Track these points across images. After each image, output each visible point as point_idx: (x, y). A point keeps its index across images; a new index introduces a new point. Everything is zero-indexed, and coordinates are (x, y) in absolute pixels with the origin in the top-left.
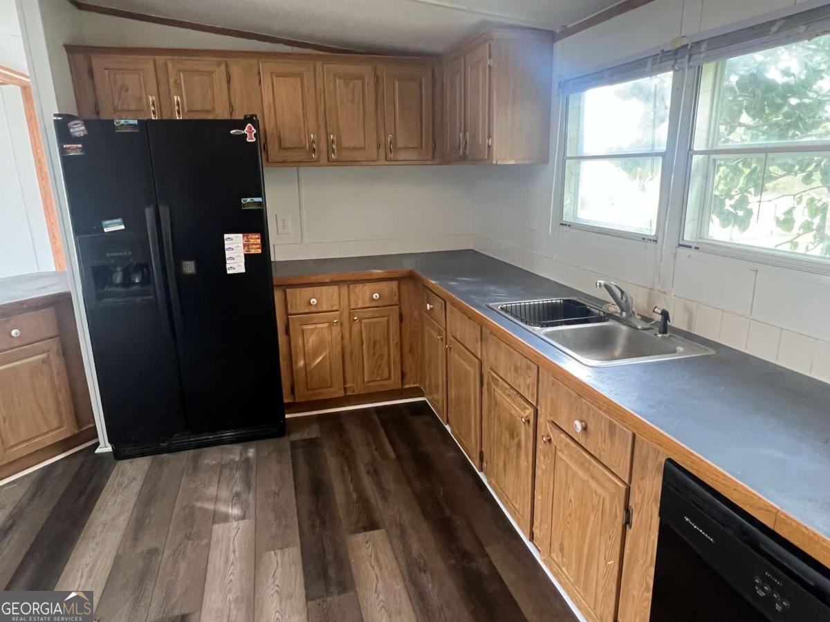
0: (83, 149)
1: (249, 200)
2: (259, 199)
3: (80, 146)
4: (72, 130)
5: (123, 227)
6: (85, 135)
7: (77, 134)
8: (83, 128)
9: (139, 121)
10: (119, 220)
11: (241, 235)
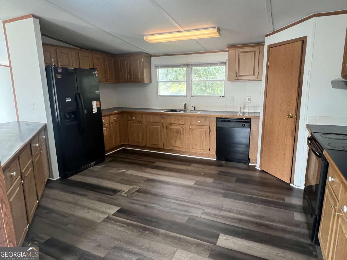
0: (61, 76)
1: (97, 92)
2: (99, 92)
3: (60, 75)
4: (58, 70)
5: (70, 100)
6: (62, 72)
7: (60, 72)
8: (61, 70)
9: (74, 68)
10: (70, 98)
11: (96, 102)
